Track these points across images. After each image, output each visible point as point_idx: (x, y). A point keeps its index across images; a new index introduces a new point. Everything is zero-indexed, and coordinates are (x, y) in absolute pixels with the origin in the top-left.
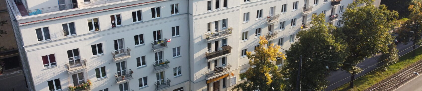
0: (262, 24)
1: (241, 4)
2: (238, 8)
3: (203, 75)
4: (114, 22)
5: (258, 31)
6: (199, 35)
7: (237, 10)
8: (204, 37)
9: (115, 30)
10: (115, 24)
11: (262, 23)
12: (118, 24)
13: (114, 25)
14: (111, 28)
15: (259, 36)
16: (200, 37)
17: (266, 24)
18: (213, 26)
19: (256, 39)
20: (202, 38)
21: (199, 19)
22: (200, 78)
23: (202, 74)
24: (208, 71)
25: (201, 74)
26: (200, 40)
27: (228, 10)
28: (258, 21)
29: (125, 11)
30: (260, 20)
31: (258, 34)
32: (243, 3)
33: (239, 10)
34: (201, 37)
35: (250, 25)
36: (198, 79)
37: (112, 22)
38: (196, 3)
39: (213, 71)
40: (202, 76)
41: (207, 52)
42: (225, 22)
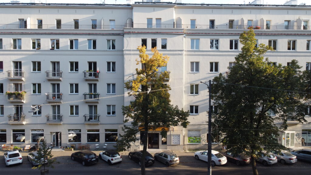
1: (185, 49)
2: (179, 52)
7: (179, 55)
9: (52, 52)
12: (57, 48)
13: (53, 48)
14: (50, 49)
16: (131, 74)
21: (130, 54)
27: (167, 53)
28: (212, 75)
29: (64, 38)
32: (188, 50)
35: (201, 78)
38: (128, 39)
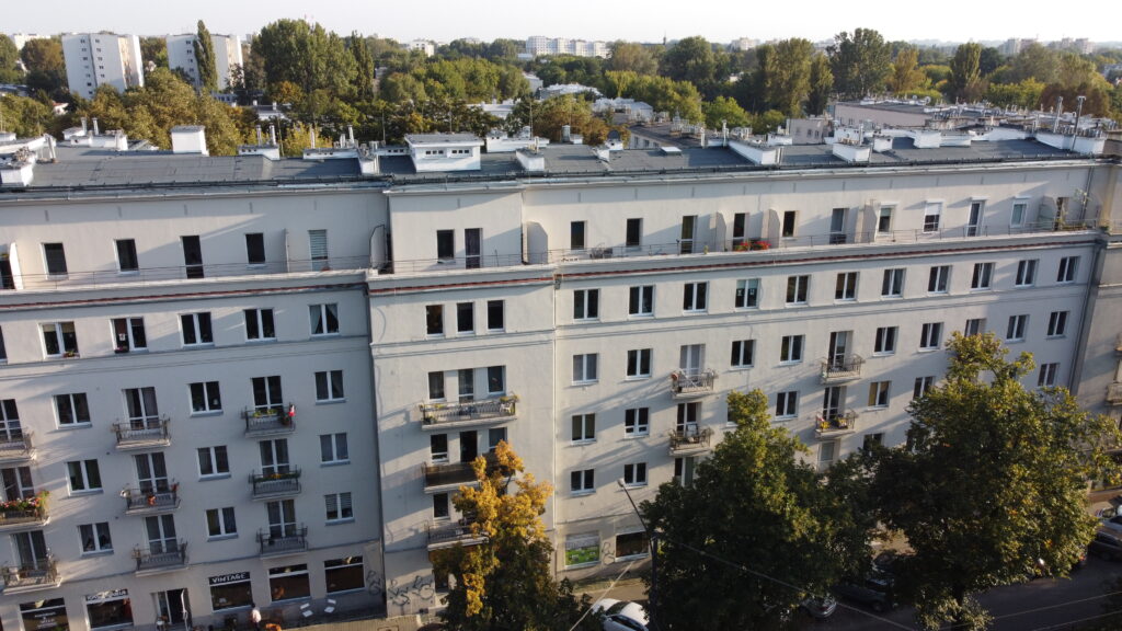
0: (648, 398)
1: (559, 323)
2: (544, 337)
3: (416, 531)
4: (124, 339)
5: (636, 417)
6: (399, 406)
7: (542, 342)
8: (417, 417)
9: (124, 361)
10: (126, 343)
11: (647, 394)
12: (137, 345)
13: (123, 347)
14: (113, 353)
15: (642, 433)
16: (400, 412)
17: (666, 400)
18: (452, 386)
19: (628, 443)
20: (407, 417)
21: (393, 356)
22: (408, 540)
23: (414, 528)
24: (436, 523)
25: (411, 530)
26: (400, 421)
27: (505, 340)
28: (634, 385)
30: (639, 383)
31: (637, 426)
32: (568, 323)
33: (547, 342)
34: (403, 415)
35: (602, 396)
36: (399, 542)
37: (118, 338)
39: (455, 524)
40: (412, 534)
41: (431, 463)
42: (496, 376)
